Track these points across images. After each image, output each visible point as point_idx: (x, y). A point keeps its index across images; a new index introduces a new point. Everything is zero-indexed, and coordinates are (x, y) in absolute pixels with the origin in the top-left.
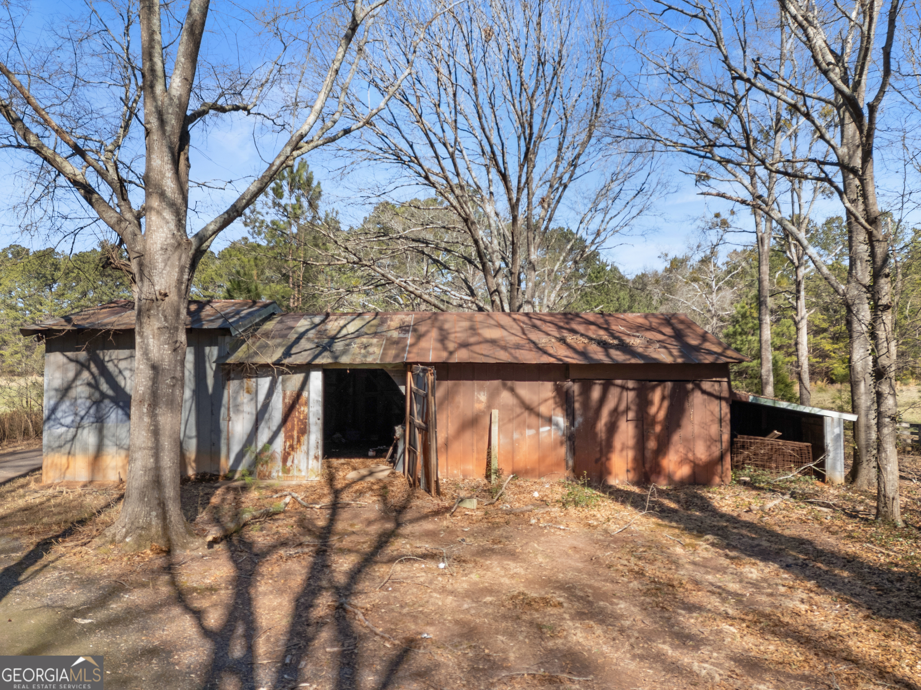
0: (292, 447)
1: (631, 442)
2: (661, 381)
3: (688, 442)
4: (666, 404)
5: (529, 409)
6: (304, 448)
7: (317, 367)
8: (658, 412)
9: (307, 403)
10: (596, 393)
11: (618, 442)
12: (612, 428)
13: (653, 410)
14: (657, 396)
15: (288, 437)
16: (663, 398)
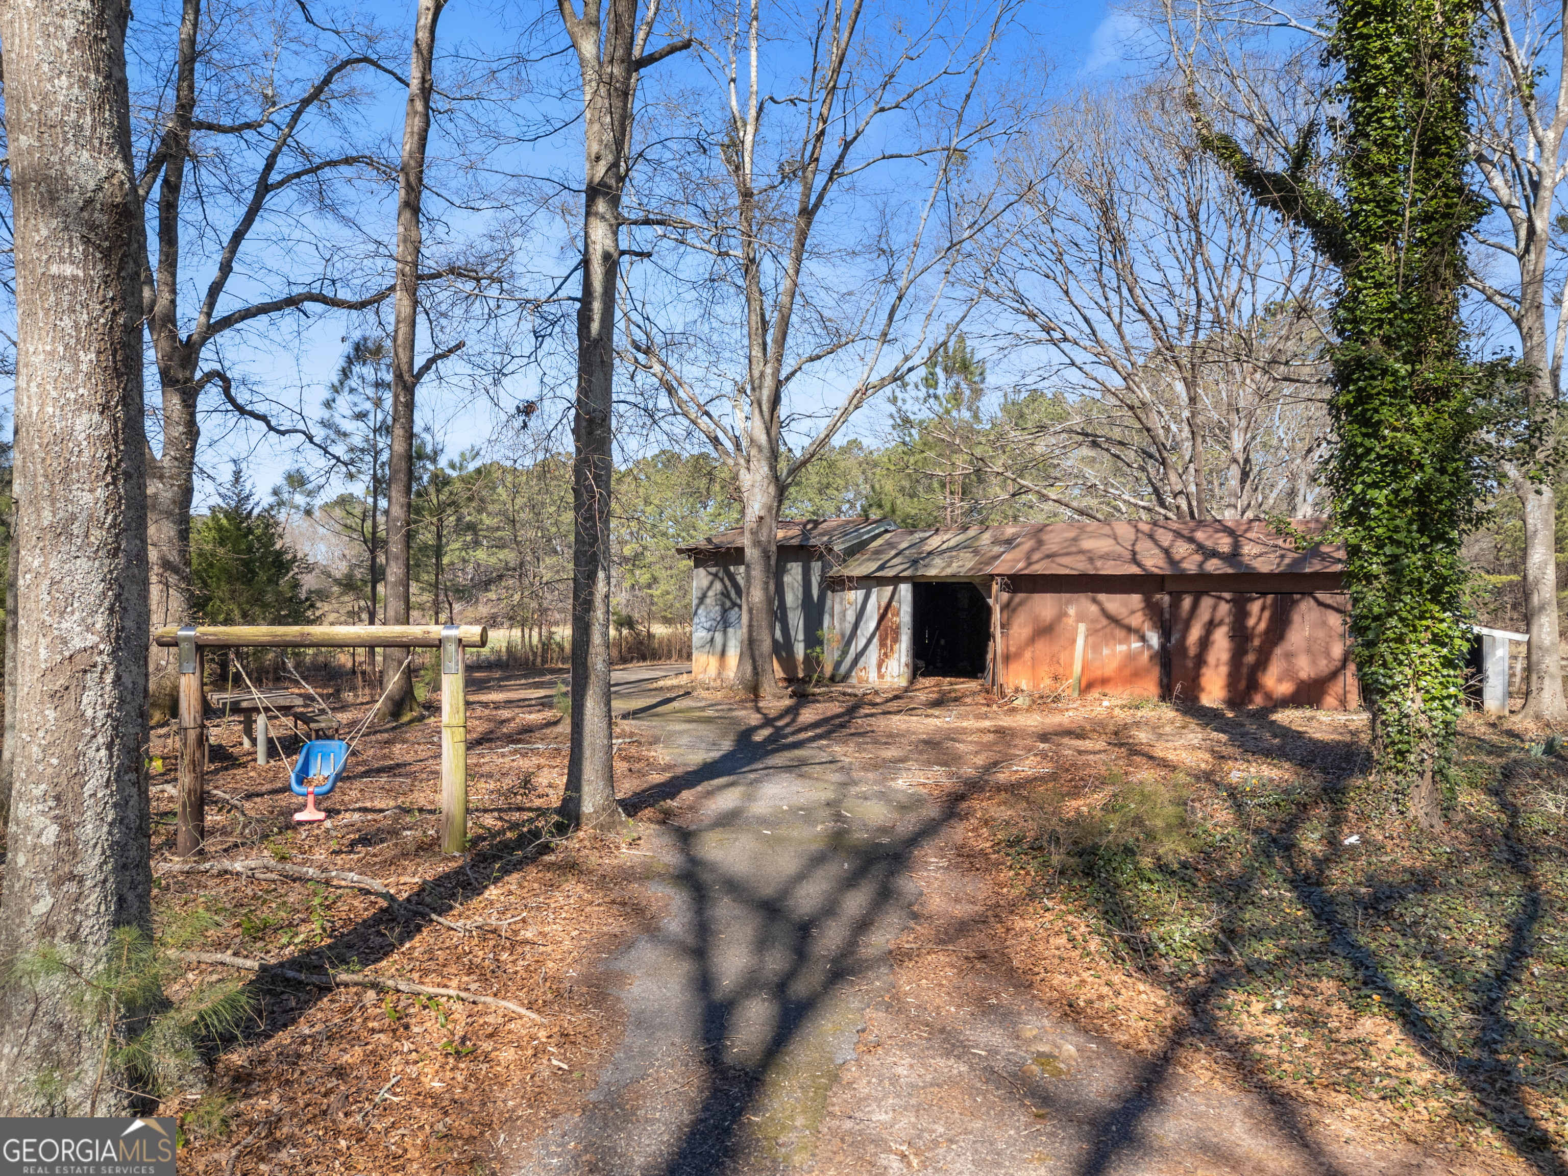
0: (886, 654)
1: (1225, 656)
2: (1264, 594)
3: (1289, 656)
4: (1267, 614)
5: (1114, 620)
6: (896, 656)
7: (905, 580)
8: (1257, 623)
9: (898, 614)
10: (1187, 602)
11: (1211, 658)
12: (1205, 643)
13: (1251, 622)
14: (1255, 607)
15: (882, 644)
16: (1263, 609)
